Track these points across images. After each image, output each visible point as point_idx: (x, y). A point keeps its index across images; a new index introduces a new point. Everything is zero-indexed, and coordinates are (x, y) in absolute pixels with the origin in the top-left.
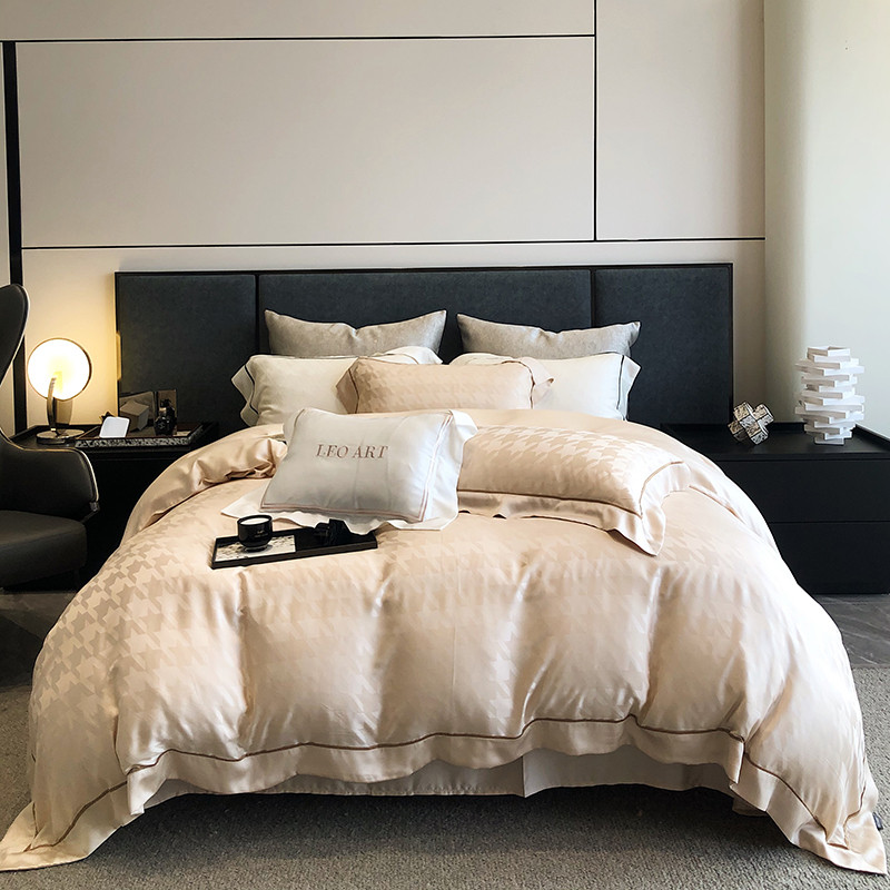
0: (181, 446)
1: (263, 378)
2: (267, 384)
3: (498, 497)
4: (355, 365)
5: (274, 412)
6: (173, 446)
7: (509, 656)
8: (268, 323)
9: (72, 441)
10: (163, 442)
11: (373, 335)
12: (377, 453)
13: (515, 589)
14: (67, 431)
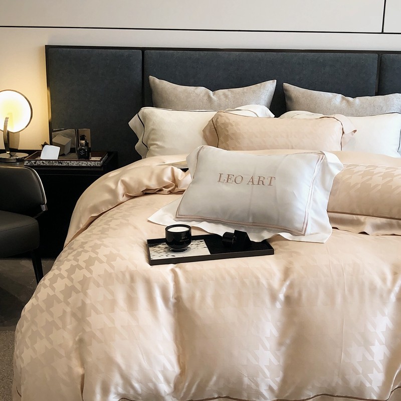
0: (96, 167)
1: (151, 123)
2: (155, 127)
3: (362, 218)
4: (217, 117)
5: (159, 147)
6: (90, 167)
7: (384, 342)
8: (152, 85)
9: (21, 161)
10: (84, 164)
11: (226, 96)
12: (267, 182)
13: (390, 291)
14: (17, 154)
